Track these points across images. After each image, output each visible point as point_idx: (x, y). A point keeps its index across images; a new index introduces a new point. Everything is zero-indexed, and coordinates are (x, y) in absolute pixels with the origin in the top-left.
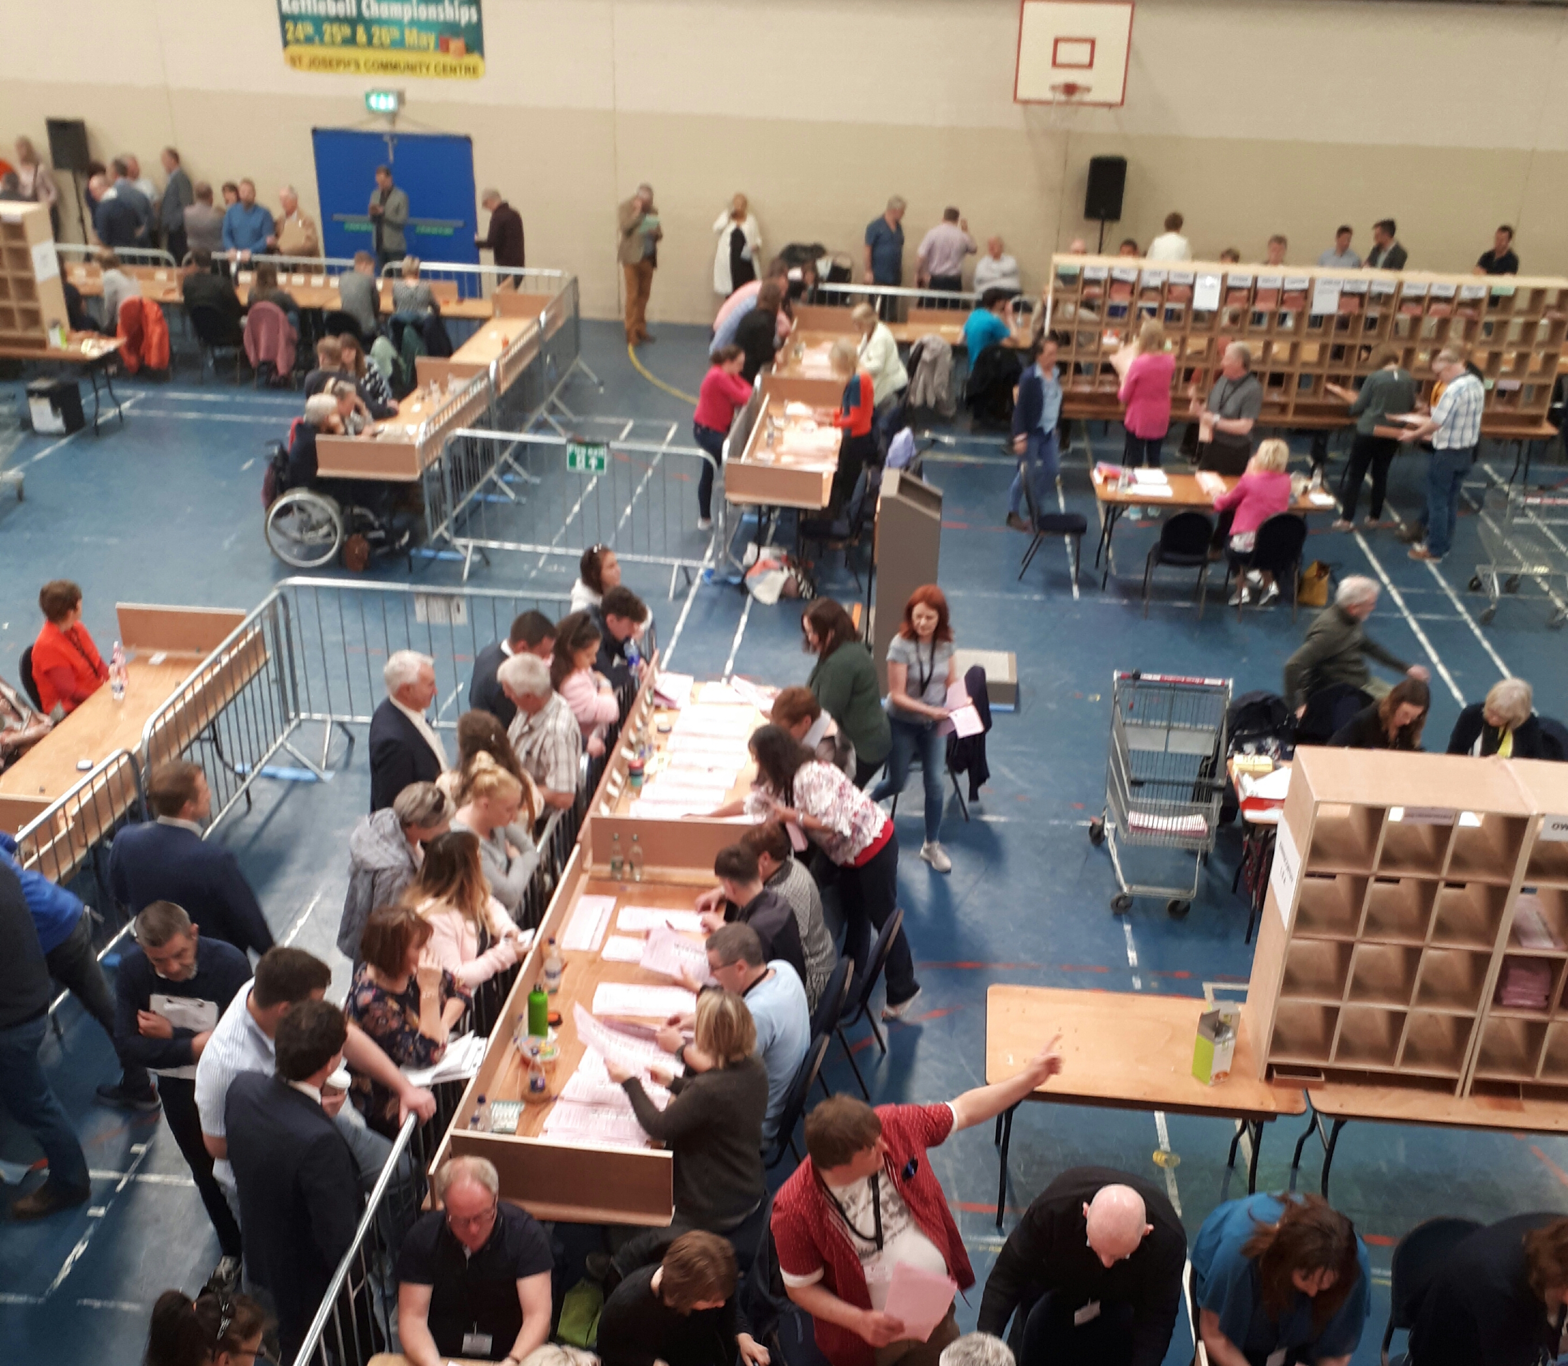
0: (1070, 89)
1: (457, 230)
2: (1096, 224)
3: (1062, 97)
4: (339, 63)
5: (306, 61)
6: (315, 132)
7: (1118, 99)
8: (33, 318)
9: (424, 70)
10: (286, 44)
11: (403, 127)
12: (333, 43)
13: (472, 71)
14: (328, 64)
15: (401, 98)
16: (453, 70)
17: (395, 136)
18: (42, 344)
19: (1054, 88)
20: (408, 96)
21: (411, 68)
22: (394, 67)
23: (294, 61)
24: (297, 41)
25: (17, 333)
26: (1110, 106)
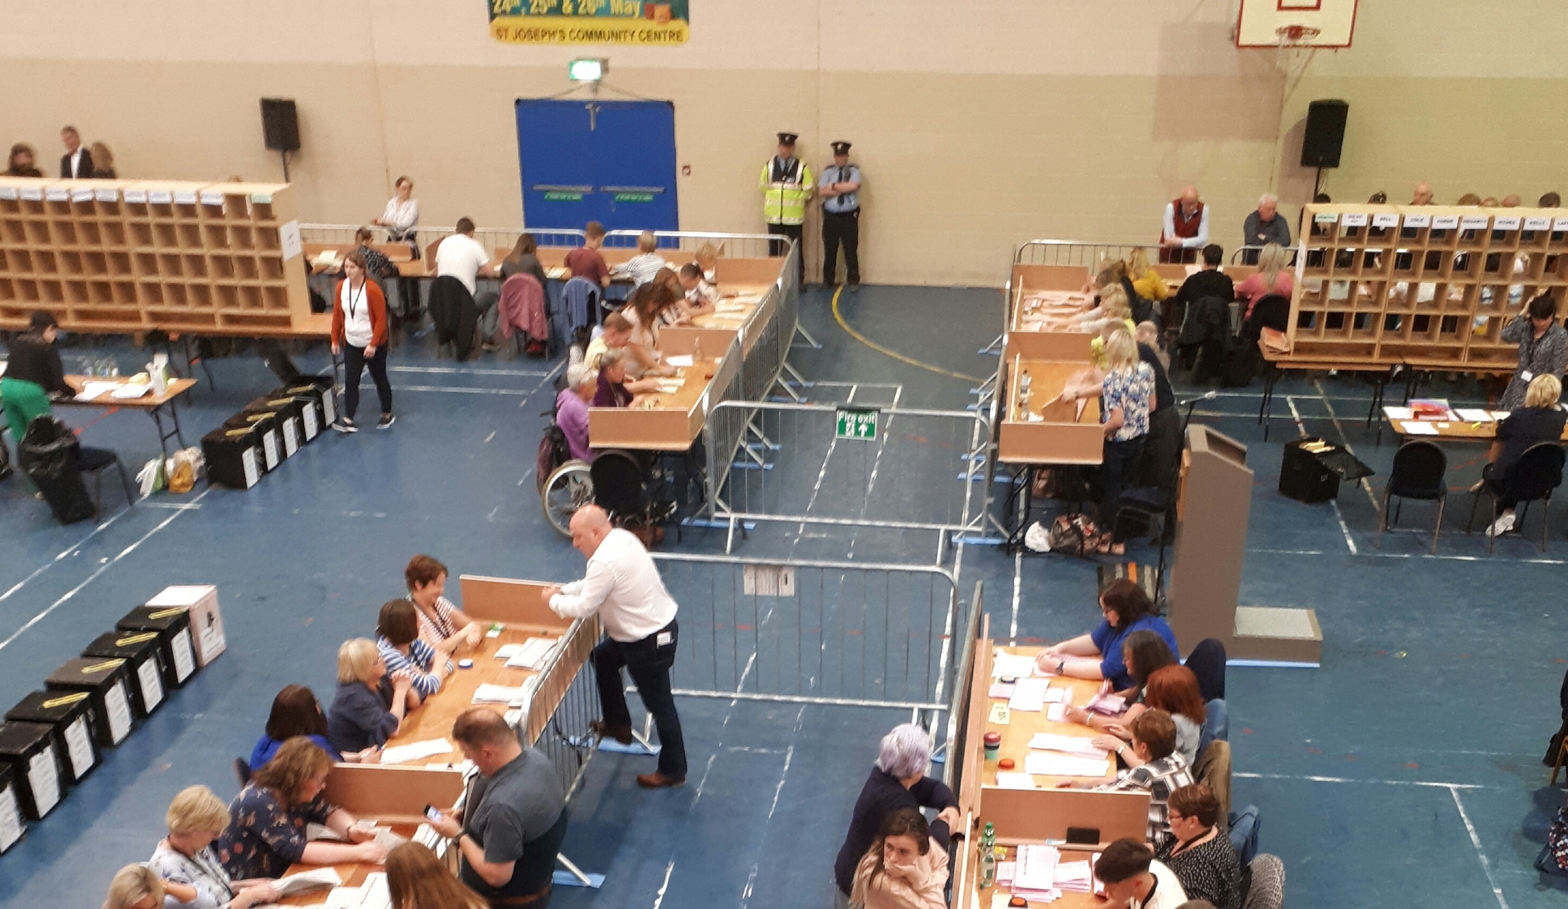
0: (1295, 32)
1: (657, 196)
2: (1313, 171)
3: (1285, 40)
4: (545, 33)
5: (511, 33)
6: (518, 102)
7: (1347, 42)
8: (279, 297)
9: (629, 37)
10: (493, 16)
11: (606, 95)
12: (539, 14)
13: (676, 35)
14: (533, 35)
15: (605, 65)
16: (658, 36)
17: (597, 104)
18: (286, 321)
19: (1281, 31)
20: (612, 64)
21: (616, 35)
22: (600, 35)
23: (500, 33)
24: (504, 13)
25: (264, 311)
26: (1335, 47)
